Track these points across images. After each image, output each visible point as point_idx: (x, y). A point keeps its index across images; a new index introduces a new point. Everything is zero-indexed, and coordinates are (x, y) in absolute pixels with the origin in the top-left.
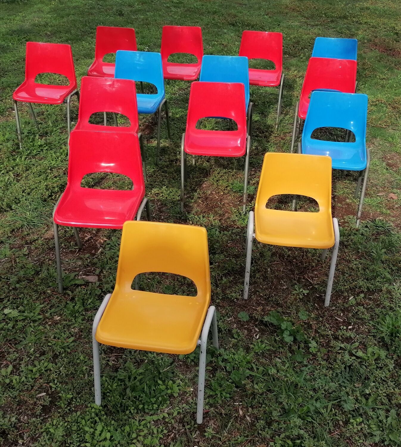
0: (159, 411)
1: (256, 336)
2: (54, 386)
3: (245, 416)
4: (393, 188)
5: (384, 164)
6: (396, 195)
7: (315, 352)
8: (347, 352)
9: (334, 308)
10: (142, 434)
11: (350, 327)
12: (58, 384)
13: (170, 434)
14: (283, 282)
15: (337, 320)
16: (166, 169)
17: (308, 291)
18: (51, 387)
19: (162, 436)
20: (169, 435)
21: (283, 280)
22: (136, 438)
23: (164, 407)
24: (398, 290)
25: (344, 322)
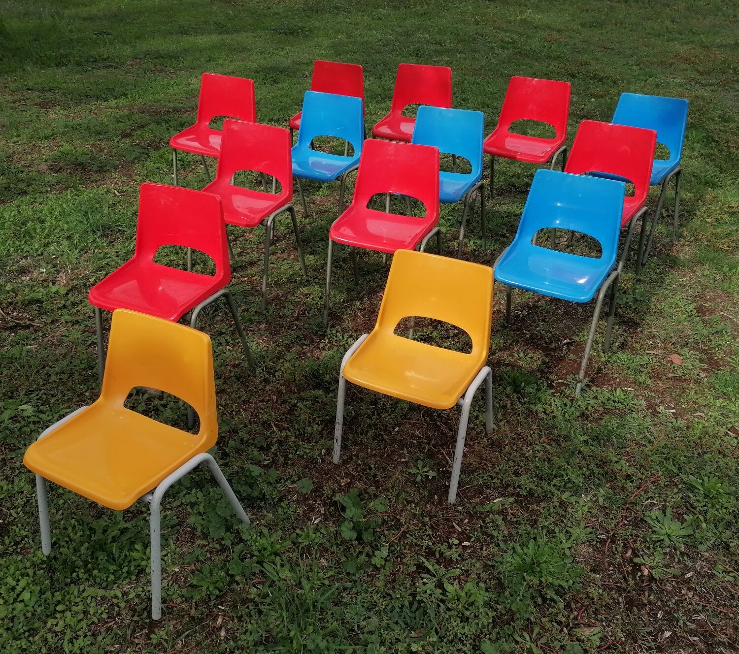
0: (116, 585)
1: (315, 519)
2: (15, 515)
3: (220, 629)
4: (683, 346)
5: (692, 306)
6: (682, 358)
7: (379, 566)
8: (435, 579)
9: (460, 508)
10: (75, 609)
11: (466, 544)
12: (21, 513)
13: (109, 620)
14: (406, 452)
15: (453, 527)
16: (341, 263)
17: (434, 474)
18: (11, 515)
19: (96, 621)
20: (108, 622)
21: (407, 448)
22: (63, 612)
23: (124, 583)
24: (584, 506)
25: (463, 533)
